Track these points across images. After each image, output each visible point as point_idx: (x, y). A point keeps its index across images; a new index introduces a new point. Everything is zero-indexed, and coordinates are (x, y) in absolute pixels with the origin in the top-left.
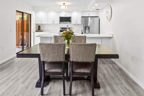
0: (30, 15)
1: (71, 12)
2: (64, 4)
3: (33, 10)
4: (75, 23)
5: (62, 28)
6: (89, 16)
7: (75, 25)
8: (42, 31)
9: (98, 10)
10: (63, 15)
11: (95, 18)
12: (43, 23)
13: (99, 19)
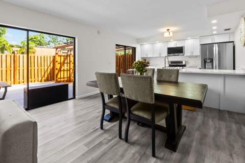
0: (135, 48)
1: (184, 40)
2: (168, 30)
3: (138, 43)
4: (189, 54)
5: (172, 62)
6: (213, 42)
9: (229, 29)
10: (173, 45)
11: (227, 44)
13: (234, 46)
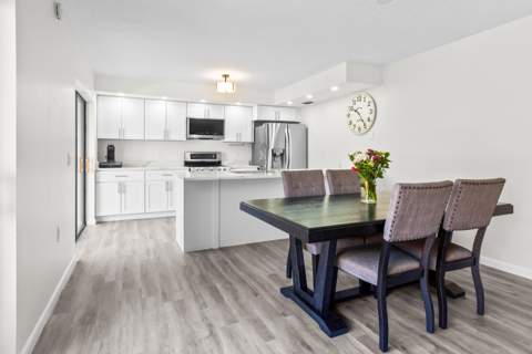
0: (85, 103)
1: (224, 105)
4: (234, 139)
6: (277, 119)
7: (232, 144)
8: (120, 166)
10: (200, 112)
12: (128, 136)
13: (307, 130)
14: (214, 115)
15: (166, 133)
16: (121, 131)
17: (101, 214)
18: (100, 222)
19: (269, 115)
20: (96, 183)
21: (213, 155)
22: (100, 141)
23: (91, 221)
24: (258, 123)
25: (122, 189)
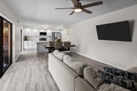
0: (22, 30)
2: (45, 26)
5: (41, 38)
7: (48, 36)
8: (28, 40)
13: (61, 34)
14: (45, 31)
15: (36, 35)
16: (28, 34)
17: (24, 48)
18: (24, 49)
19: (55, 32)
20: (23, 43)
21: (45, 38)
22: (24, 36)
23: (22, 49)
24: (53, 33)
25: (28, 44)
